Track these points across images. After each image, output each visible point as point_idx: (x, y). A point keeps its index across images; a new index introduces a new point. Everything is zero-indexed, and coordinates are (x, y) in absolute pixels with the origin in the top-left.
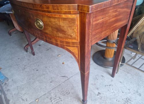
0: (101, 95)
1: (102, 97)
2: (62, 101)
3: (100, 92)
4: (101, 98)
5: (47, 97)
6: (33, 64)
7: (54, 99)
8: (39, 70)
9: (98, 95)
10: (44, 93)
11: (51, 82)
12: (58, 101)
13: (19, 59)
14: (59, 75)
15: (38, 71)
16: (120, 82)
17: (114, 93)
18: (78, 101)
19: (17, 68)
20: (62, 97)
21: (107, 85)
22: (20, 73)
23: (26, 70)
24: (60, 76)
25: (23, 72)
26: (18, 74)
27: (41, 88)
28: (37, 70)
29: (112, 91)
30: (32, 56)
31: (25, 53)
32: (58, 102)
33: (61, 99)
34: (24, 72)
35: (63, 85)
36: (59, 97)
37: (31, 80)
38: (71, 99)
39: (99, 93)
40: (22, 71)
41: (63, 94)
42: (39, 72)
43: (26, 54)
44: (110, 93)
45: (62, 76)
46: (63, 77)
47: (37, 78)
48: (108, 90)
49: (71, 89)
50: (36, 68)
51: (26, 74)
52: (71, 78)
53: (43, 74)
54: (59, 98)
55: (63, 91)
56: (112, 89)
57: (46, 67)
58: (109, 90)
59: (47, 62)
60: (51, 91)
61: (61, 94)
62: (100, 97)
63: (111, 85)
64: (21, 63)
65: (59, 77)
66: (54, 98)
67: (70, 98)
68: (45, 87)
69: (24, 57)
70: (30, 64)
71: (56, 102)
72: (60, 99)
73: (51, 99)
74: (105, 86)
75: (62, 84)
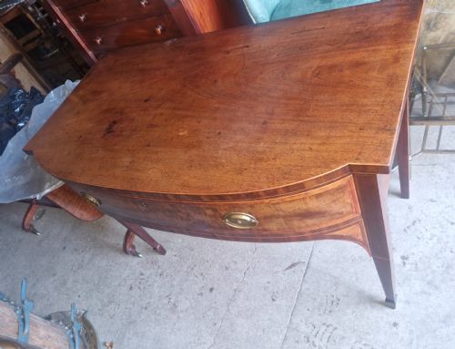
0: (411, 260)
1: (416, 264)
2: (335, 329)
3: (402, 253)
4: (416, 268)
5: (297, 342)
6: (187, 280)
7: (316, 336)
8: (215, 286)
9: (404, 263)
10: (282, 337)
11: (273, 300)
12: (327, 335)
13: (131, 288)
14: (275, 269)
15: (214, 292)
16: (432, 200)
17: (435, 235)
18: (372, 307)
19: (153, 317)
20: (330, 320)
21: (408, 227)
22: (175, 324)
23: (181, 307)
24: (280, 269)
25: (179, 317)
26: (169, 331)
27: (264, 330)
28: (211, 290)
29: (428, 235)
30: (159, 257)
31: (132, 261)
32: (329, 337)
33: (331, 325)
34: (181, 315)
35: (308, 289)
36: (324, 324)
37: (219, 325)
38: (353, 312)
39: (403, 258)
40: (174, 317)
41: (327, 312)
42: (219, 293)
43: (138, 264)
44: (427, 242)
45: (287, 269)
46: (293, 269)
47: (228, 310)
48: (419, 238)
49: (334, 288)
50: (201, 285)
51: (192, 316)
52: (314, 260)
53: (236, 290)
54: (325, 327)
55: (321, 304)
56: (423, 230)
57: (227, 268)
58: (420, 236)
59: (217, 252)
60: (293, 321)
61: (322, 312)
62: (414, 266)
63: (415, 222)
64: (148, 296)
65: (280, 274)
66: (314, 333)
67: (349, 311)
68: (269, 319)
69: (142, 274)
70: (175, 283)
71: (325, 340)
72: (328, 326)
73: (308, 341)
74: (405, 230)
75: (303, 288)
